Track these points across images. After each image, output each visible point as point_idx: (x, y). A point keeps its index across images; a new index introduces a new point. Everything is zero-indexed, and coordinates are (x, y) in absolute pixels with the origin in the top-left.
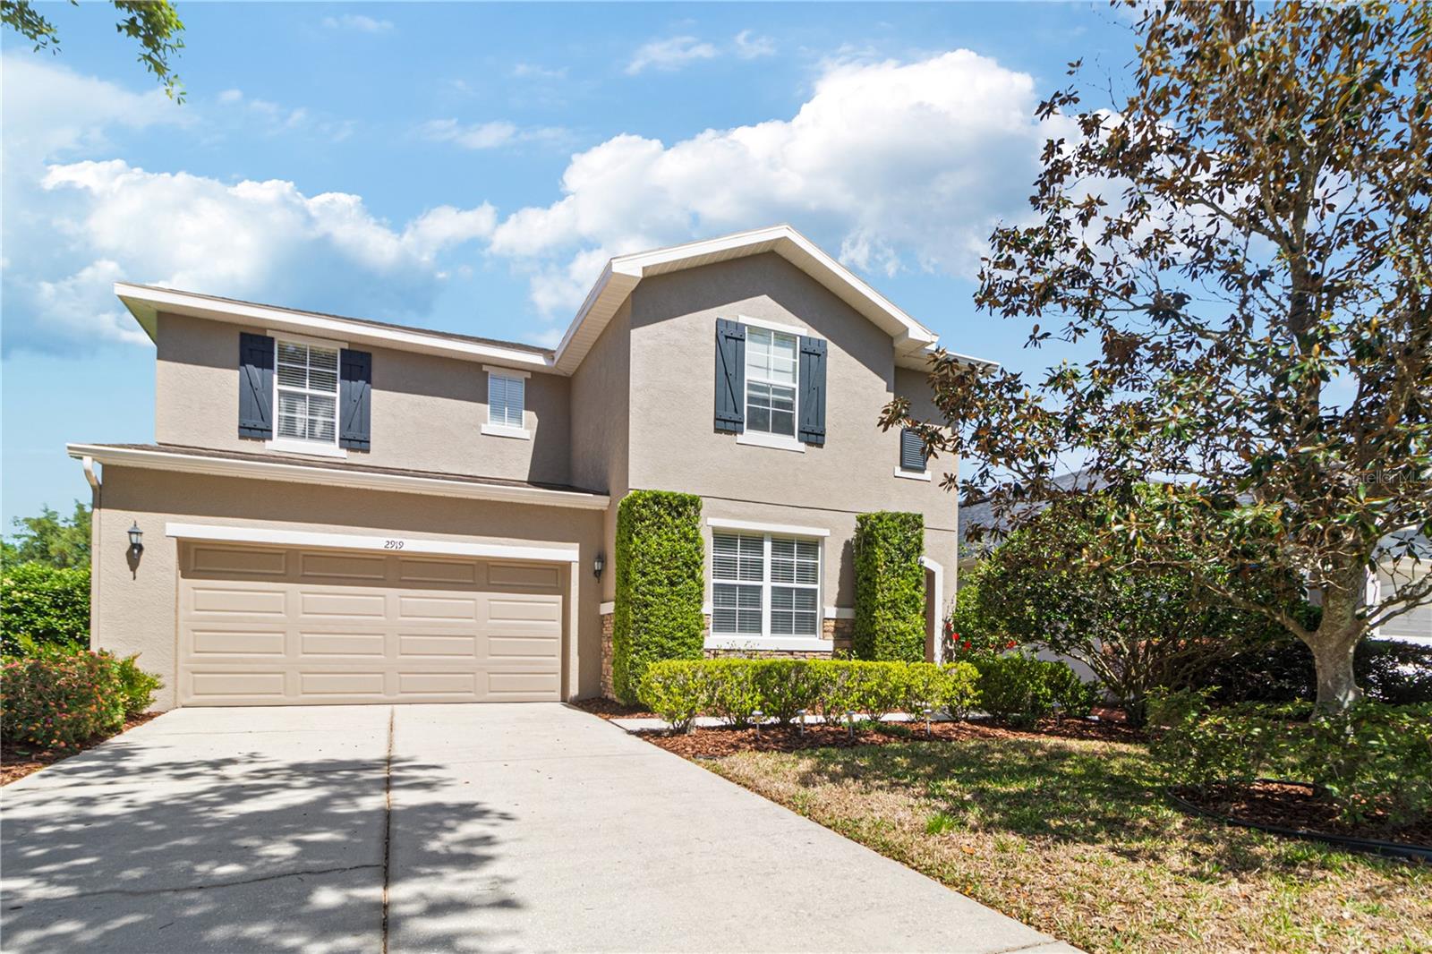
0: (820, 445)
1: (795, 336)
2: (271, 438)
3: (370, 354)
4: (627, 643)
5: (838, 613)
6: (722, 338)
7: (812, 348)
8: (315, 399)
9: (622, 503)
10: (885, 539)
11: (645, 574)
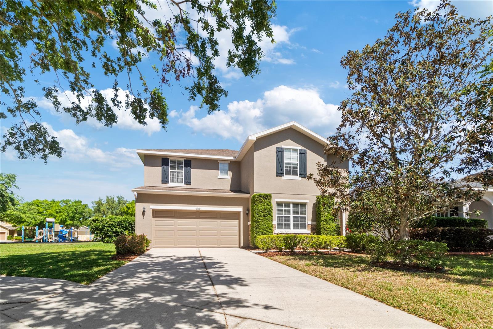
0: (305, 178)
1: (297, 149)
2: (169, 183)
3: (191, 160)
4: (254, 232)
5: (312, 223)
6: (277, 152)
7: (303, 152)
8: (178, 172)
9: (252, 196)
10: (323, 203)
11: (258, 214)
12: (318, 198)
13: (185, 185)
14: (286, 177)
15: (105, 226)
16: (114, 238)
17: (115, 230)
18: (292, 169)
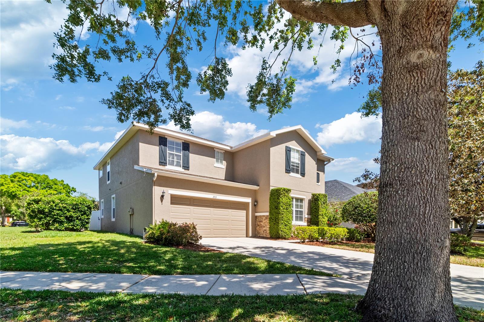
0: (304, 177)
1: (299, 151)
2: (167, 166)
3: (189, 144)
4: (279, 223)
5: (308, 217)
6: (287, 151)
7: (303, 154)
8: (176, 155)
9: (272, 190)
10: (321, 200)
11: (282, 207)
12: (314, 195)
13: (183, 170)
14: (292, 174)
15: (54, 209)
16: (66, 225)
17: (68, 214)
18: (295, 168)
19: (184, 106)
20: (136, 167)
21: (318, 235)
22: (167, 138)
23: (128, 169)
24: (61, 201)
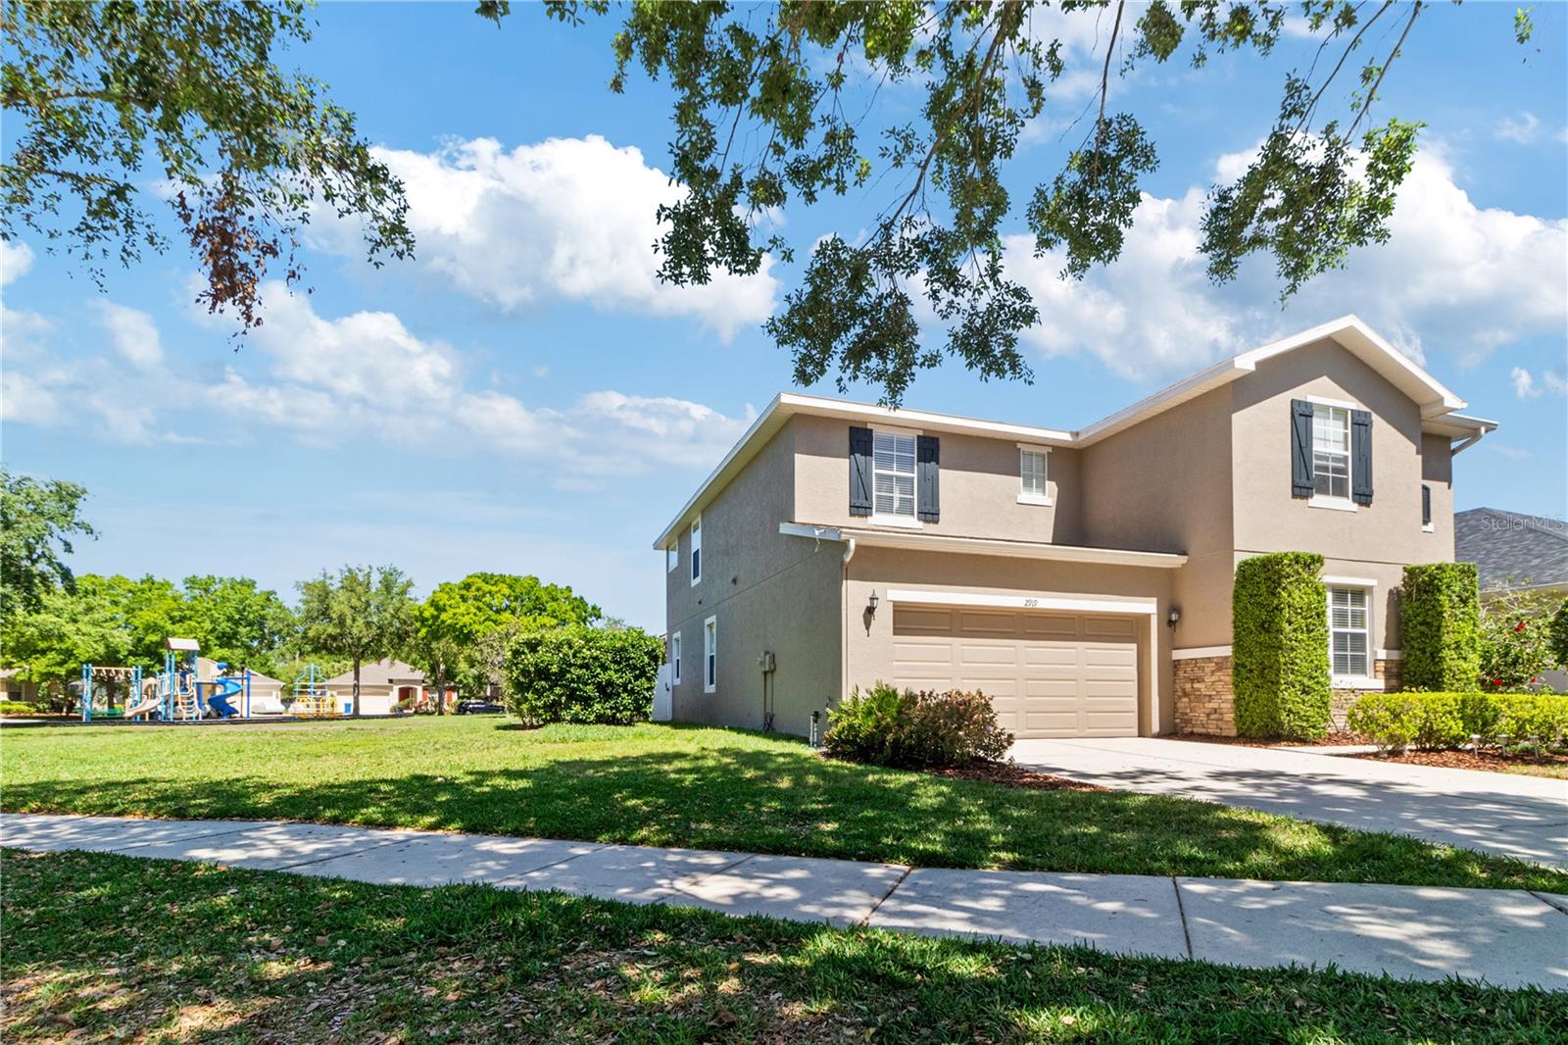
0: (1367, 504)
1: (1346, 411)
2: (872, 515)
3: (938, 439)
4: (1278, 683)
5: (1387, 655)
6: (1296, 415)
7: (1362, 419)
8: (899, 479)
9: (1246, 563)
10: (1448, 587)
11: (1290, 623)
12: (1412, 573)
13: (921, 525)
14: (1318, 500)
15: (571, 665)
16: (597, 707)
17: (603, 677)
18: (1330, 475)
19: (1000, 298)
20: (785, 528)
21: (1461, 724)
22: (871, 430)
23: (759, 538)
24: (588, 641)
